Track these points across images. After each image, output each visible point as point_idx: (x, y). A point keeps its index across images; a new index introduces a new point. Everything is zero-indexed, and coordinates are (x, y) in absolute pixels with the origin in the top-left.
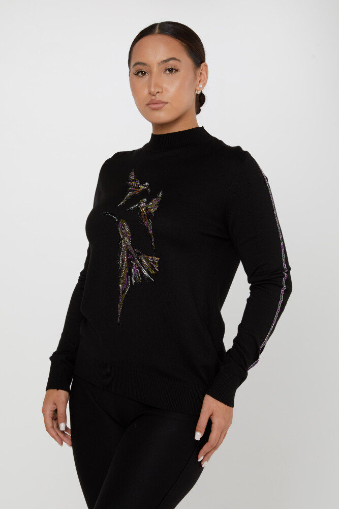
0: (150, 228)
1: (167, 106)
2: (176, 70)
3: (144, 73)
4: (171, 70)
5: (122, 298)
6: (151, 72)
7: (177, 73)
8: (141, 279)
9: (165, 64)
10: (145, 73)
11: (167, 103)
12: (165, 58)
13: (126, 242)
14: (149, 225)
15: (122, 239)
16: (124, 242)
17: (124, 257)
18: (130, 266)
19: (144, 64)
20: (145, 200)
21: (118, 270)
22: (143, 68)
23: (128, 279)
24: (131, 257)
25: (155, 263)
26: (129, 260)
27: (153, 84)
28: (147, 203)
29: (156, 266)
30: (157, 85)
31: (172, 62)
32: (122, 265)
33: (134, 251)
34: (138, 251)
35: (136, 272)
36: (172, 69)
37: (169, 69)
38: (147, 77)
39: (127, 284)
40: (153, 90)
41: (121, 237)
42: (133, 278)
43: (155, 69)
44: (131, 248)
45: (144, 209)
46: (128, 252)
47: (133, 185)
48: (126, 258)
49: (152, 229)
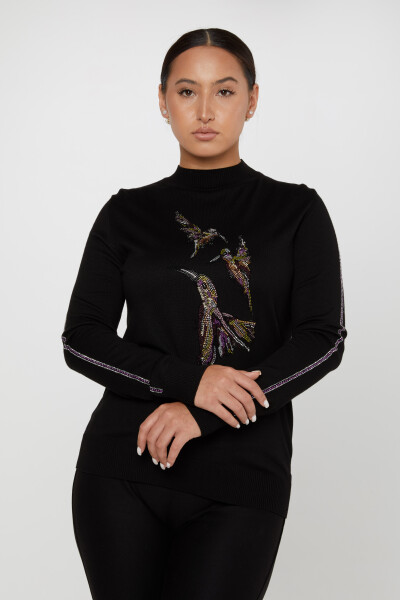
1: (218, 137)
2: (232, 93)
3: (188, 92)
4: (224, 92)
6: (200, 93)
7: (233, 97)
8: (232, 349)
9: (219, 84)
10: (191, 92)
11: (218, 133)
12: (221, 78)
13: (210, 303)
14: (245, 282)
15: (204, 301)
16: (207, 304)
17: (207, 321)
18: (216, 334)
19: (193, 82)
22: (188, 86)
23: (213, 350)
24: (217, 322)
25: (251, 329)
26: (215, 326)
27: (204, 109)
28: (234, 253)
30: (209, 111)
31: (228, 83)
32: (205, 333)
33: (222, 315)
34: (227, 315)
35: (224, 340)
36: (226, 91)
37: (221, 92)
38: (194, 99)
39: (213, 356)
40: (204, 116)
41: (203, 297)
42: (220, 348)
43: (206, 91)
44: (217, 311)
45: (233, 262)
46: (214, 317)
47: (193, 232)
48: (210, 324)
49: (250, 288)
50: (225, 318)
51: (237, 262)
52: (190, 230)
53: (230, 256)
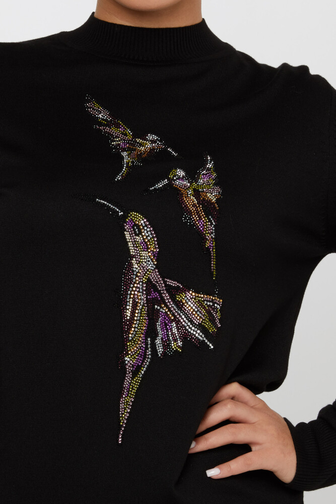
0: (210, 236)
5: (131, 384)
8: (180, 344)
13: (145, 263)
14: (208, 228)
15: (134, 256)
16: (139, 263)
17: (137, 293)
18: (152, 316)
20: (181, 173)
21: (120, 327)
23: (146, 344)
24: (155, 295)
25: (215, 309)
26: (151, 303)
28: (192, 176)
29: (217, 316)
32: (133, 313)
33: (165, 282)
34: (173, 283)
39: (144, 356)
41: (132, 252)
42: (158, 341)
44: (155, 277)
45: (190, 192)
46: (150, 286)
47: (120, 135)
48: (142, 298)
49: (216, 239)
50: (169, 288)
51: (197, 193)
52: (113, 130)
53: (185, 183)
